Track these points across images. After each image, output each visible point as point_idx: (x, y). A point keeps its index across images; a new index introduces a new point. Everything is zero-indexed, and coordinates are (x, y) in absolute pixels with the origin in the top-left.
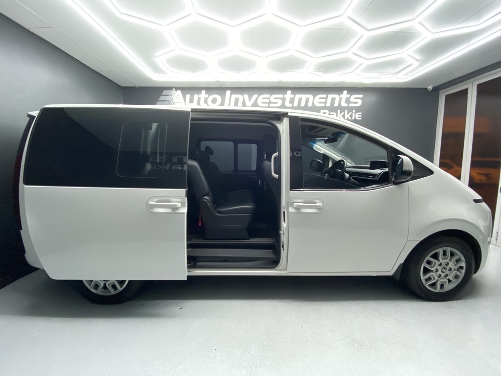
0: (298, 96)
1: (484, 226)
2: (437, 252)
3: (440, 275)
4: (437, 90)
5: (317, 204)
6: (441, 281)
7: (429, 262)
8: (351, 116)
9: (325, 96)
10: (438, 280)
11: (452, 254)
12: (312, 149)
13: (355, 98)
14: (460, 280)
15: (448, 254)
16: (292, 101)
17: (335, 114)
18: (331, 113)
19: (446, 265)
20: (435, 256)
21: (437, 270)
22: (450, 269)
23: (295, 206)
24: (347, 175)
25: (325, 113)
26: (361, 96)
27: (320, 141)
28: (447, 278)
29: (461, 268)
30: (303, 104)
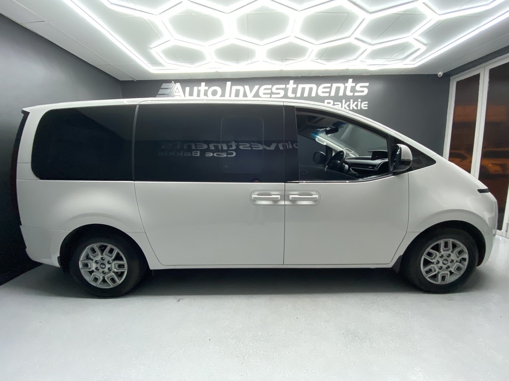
0: (301, 86)
1: (489, 218)
2: (438, 244)
3: (441, 267)
4: (448, 76)
5: (313, 196)
6: (442, 273)
7: (430, 254)
8: (357, 106)
9: (329, 85)
10: (439, 272)
11: (454, 246)
12: (315, 140)
13: (361, 87)
14: (462, 272)
15: (450, 246)
16: (295, 91)
17: (340, 103)
18: (335, 103)
19: (448, 257)
20: (437, 248)
21: (438, 262)
22: (452, 261)
23: (290, 198)
24: (347, 166)
25: (328, 103)
26: (367, 84)
27: (322, 132)
28: (449, 270)
29: (464, 259)
30: (306, 95)
